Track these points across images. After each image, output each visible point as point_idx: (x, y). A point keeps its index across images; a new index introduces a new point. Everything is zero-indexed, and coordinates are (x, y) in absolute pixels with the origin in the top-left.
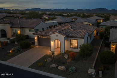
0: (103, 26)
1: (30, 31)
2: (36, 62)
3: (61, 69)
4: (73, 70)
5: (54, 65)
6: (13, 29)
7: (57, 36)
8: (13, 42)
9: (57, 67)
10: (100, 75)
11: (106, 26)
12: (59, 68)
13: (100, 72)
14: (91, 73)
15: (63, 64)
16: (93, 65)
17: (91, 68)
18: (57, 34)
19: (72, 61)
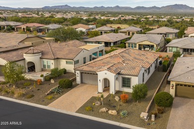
0: (172, 47)
1: (67, 63)
2: (83, 106)
3: (112, 114)
4: (124, 114)
5: (104, 109)
6: (44, 60)
7: (106, 74)
8: (48, 79)
9: (107, 111)
10: (153, 119)
11: (177, 47)
12: (110, 112)
13: (153, 116)
14: (143, 117)
15: (114, 108)
16: (147, 109)
17: (145, 112)
18: (106, 72)
19: (124, 104)
